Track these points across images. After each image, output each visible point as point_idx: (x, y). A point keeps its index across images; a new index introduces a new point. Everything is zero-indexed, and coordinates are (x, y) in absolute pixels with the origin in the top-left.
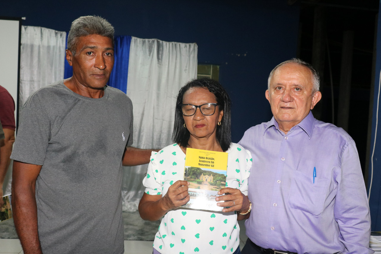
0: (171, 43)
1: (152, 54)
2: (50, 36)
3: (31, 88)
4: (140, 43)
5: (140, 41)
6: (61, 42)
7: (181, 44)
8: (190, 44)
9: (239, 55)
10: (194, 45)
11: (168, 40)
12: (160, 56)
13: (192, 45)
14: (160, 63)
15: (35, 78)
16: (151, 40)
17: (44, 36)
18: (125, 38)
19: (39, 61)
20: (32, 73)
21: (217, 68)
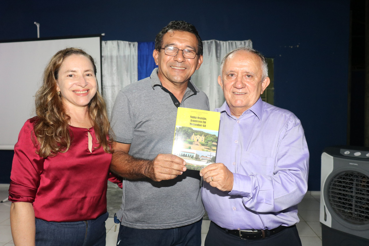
0: (227, 42)
1: (211, 53)
2: (125, 47)
3: (112, 92)
6: (134, 51)
7: (236, 42)
8: (245, 41)
9: (292, 47)
10: (249, 42)
11: (225, 39)
12: (218, 54)
13: (247, 42)
14: (219, 61)
15: (116, 83)
16: (209, 41)
17: (120, 47)
19: (117, 69)
20: (112, 80)
21: (271, 61)
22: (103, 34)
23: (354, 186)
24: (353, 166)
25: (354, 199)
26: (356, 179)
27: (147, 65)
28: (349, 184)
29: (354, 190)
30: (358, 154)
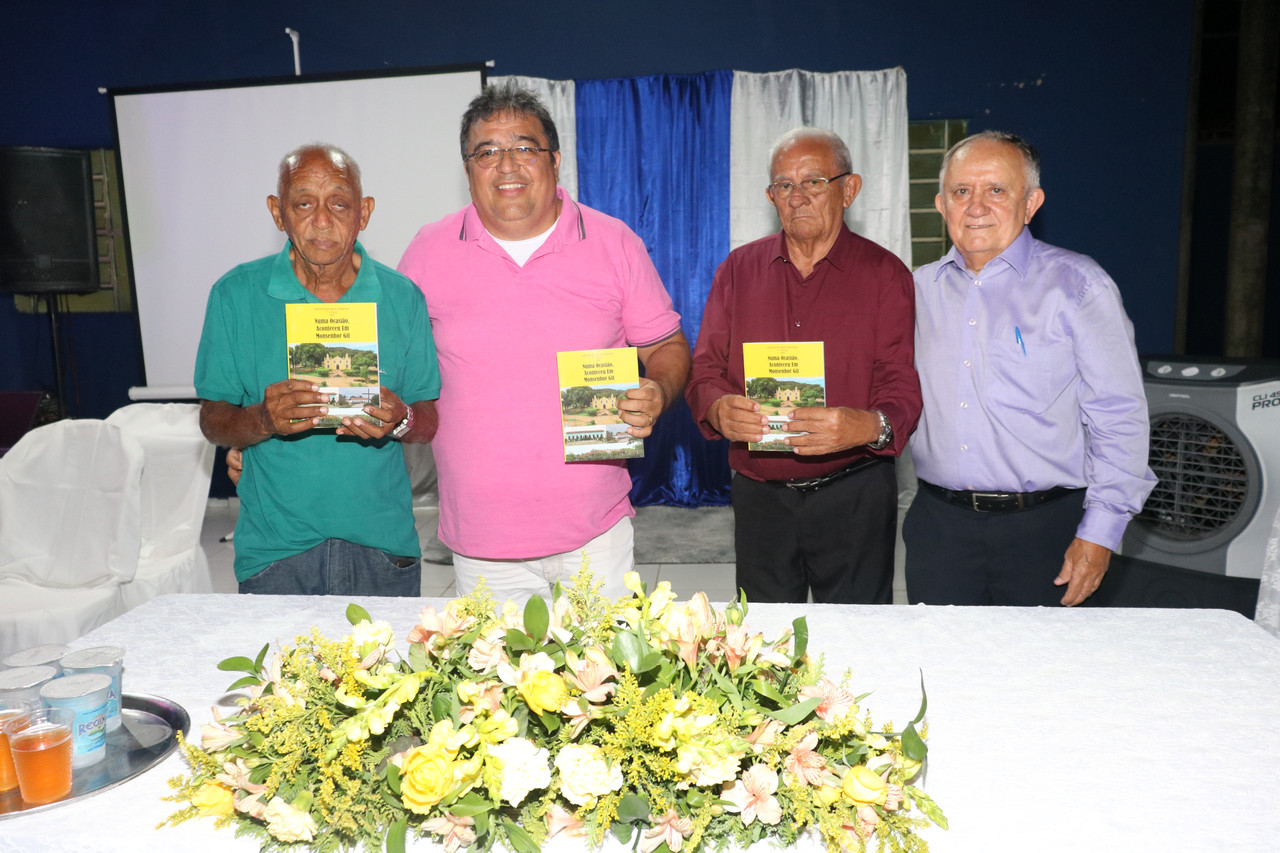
0: (835, 76)
1: (787, 109)
4: (755, 85)
5: (755, 81)
6: (565, 104)
7: (860, 73)
8: (885, 71)
9: (1021, 86)
10: (898, 72)
11: (828, 68)
12: (809, 112)
13: (892, 73)
16: (782, 74)
18: (717, 78)
21: (961, 126)
22: (490, 64)
23: (1178, 451)
24: (1179, 399)
25: (1180, 482)
26: (1184, 432)
27: (602, 147)
28: (1168, 447)
29: (1180, 460)
30: (1191, 371)
